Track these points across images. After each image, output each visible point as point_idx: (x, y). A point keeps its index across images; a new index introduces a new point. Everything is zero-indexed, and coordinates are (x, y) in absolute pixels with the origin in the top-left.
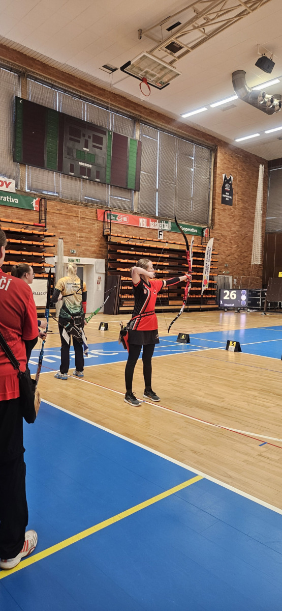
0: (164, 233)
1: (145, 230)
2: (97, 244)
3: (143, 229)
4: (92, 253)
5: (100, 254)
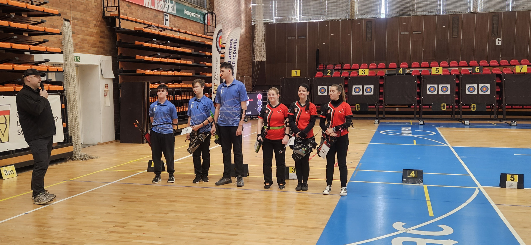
0: (170, 18)
1: (150, 12)
2: (96, 31)
3: (147, 10)
4: (91, 47)
5: (101, 47)
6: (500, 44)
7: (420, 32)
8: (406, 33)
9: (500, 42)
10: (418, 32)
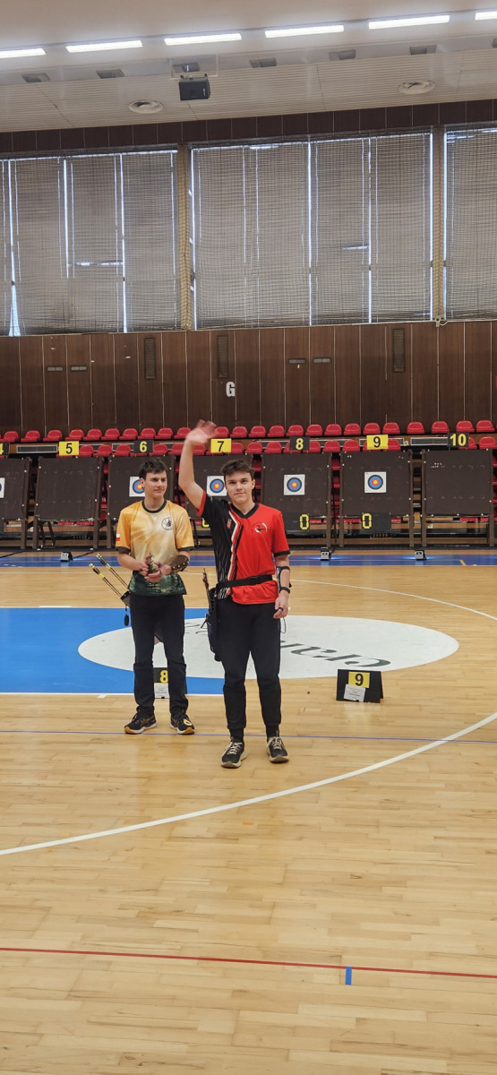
6: (233, 394)
7: (85, 368)
8: (58, 369)
9: (233, 390)
10: (82, 368)
